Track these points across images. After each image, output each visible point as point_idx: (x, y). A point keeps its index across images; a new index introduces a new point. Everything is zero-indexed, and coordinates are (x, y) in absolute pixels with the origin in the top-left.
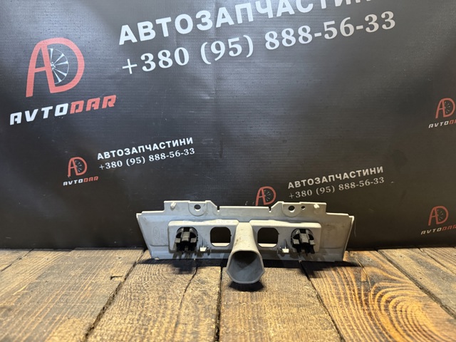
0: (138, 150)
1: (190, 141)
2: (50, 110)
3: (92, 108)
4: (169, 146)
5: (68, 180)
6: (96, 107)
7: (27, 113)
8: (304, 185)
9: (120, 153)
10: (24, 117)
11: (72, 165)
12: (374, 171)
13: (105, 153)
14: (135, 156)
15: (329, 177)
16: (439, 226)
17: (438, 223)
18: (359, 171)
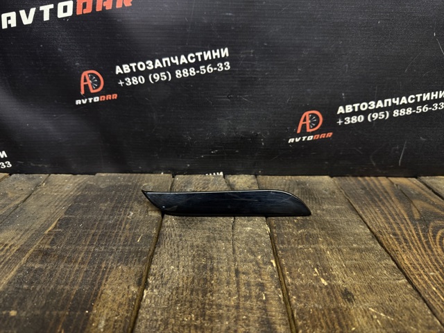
2: (50, 10)
3: (104, 8)
4: (200, 60)
5: (81, 98)
7: (22, 13)
8: (356, 110)
9: (141, 66)
10: (19, 18)
11: (85, 81)
12: (436, 96)
13: (124, 66)
14: (159, 70)
18: (419, 96)
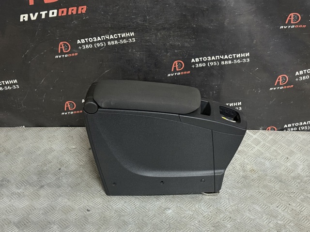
0: (101, 38)
1: (132, 34)
6: (74, 13)
15: (216, 57)
16: (281, 86)
17: (281, 84)
